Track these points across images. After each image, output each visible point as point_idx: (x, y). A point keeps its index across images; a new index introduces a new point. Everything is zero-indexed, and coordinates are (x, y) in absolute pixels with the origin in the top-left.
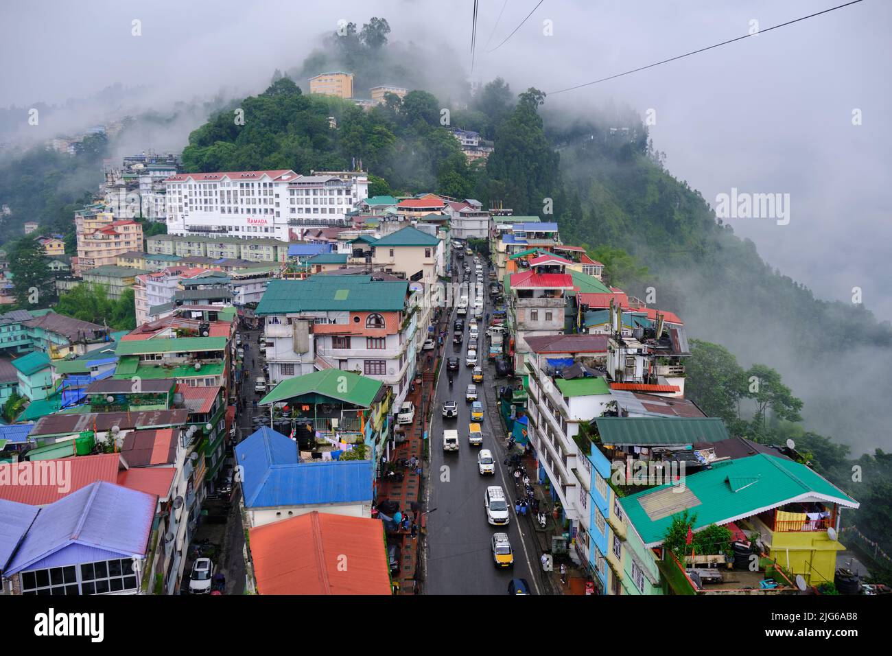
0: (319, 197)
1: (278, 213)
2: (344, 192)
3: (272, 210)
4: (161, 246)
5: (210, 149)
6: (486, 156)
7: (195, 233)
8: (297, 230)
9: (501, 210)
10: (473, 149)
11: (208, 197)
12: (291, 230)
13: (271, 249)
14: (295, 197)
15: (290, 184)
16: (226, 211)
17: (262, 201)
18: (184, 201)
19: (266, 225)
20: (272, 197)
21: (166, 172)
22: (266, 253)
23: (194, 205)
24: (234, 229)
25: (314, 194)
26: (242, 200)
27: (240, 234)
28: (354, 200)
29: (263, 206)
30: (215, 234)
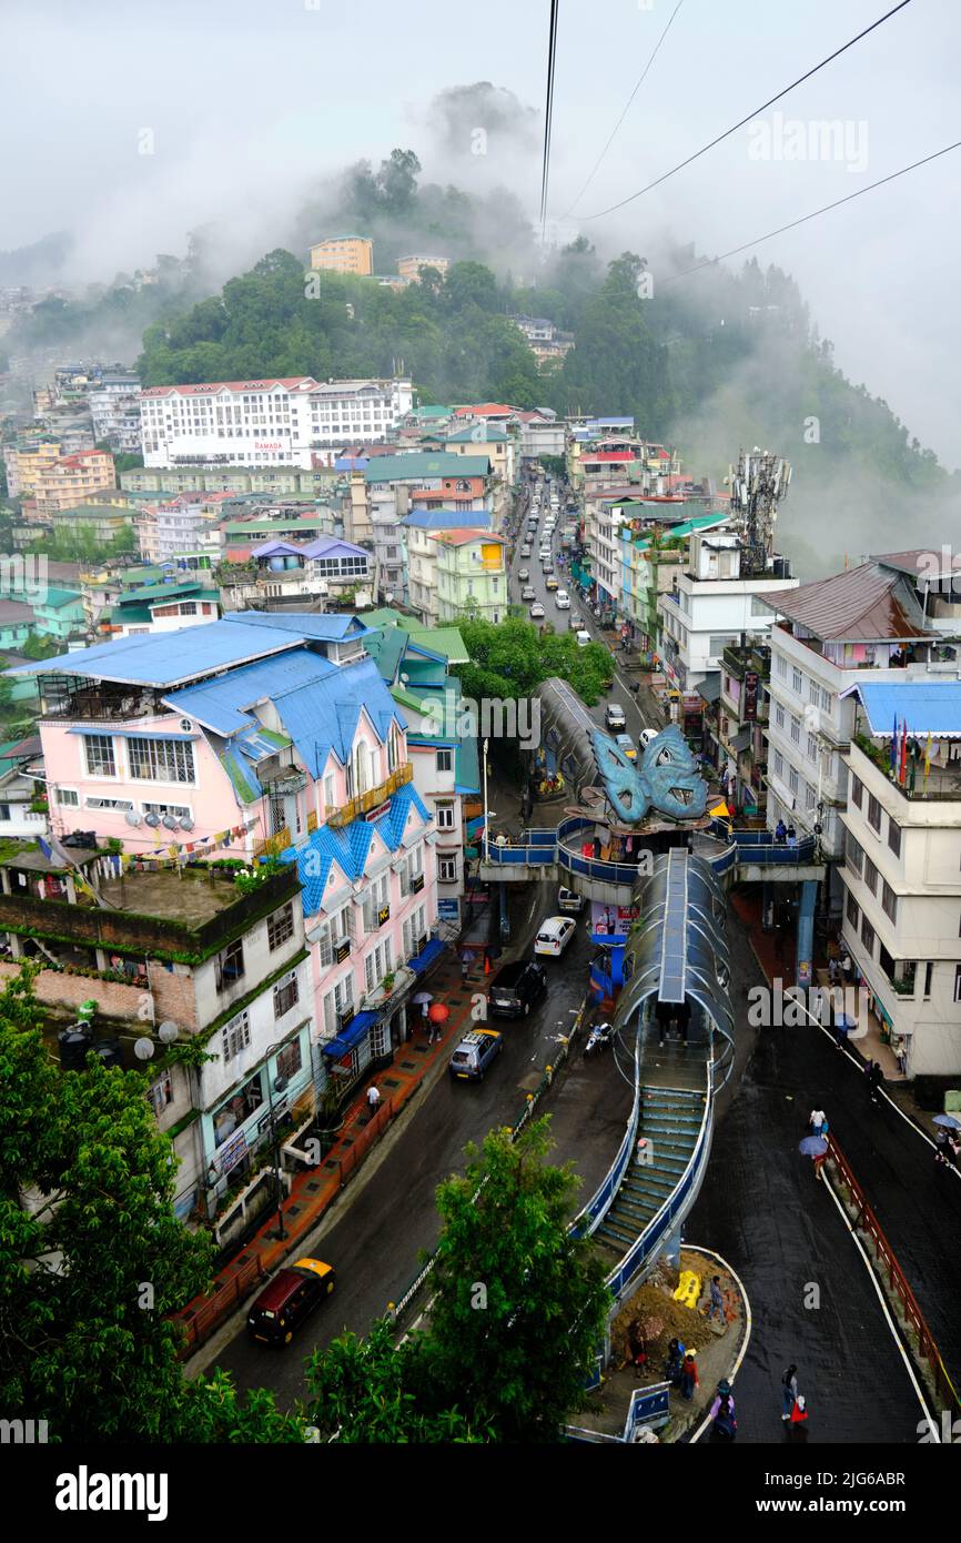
0: (349, 410)
1: (296, 434)
2: (382, 403)
3: (288, 430)
4: (140, 483)
5: (189, 354)
6: (562, 355)
7: (183, 466)
8: (322, 455)
9: (580, 417)
10: (545, 344)
11: (200, 417)
12: (313, 456)
13: (292, 479)
14: (319, 412)
15: (312, 395)
16: (226, 433)
17: (274, 419)
18: (166, 422)
19: (280, 450)
20: (287, 413)
21: (127, 387)
22: (285, 484)
23: (180, 428)
24: (236, 457)
25: (344, 407)
26: (246, 418)
27: (246, 463)
28: (396, 414)
29: (276, 426)
30: (211, 465)
